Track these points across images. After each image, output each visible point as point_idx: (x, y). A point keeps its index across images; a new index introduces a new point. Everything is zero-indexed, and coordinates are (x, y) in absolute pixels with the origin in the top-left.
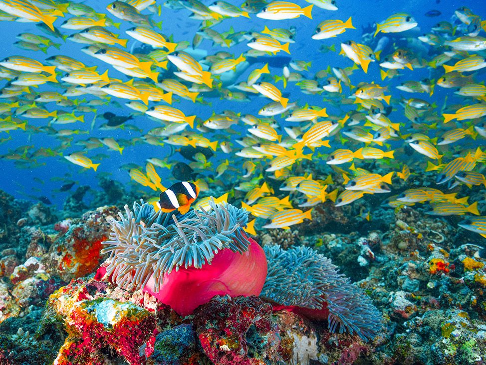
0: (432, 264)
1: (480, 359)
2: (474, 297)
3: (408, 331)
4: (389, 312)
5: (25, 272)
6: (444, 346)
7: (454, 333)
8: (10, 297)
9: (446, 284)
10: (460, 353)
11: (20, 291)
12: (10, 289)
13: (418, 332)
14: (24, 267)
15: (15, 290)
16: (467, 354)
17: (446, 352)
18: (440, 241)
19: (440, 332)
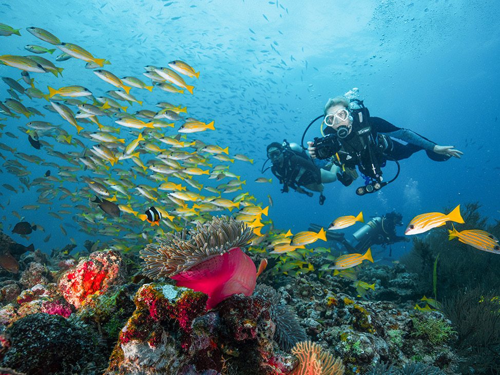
0: (329, 300)
1: (363, 352)
2: (354, 318)
3: (320, 340)
4: (306, 330)
5: (31, 295)
6: (343, 346)
7: (349, 337)
8: (15, 314)
9: (337, 313)
10: (352, 350)
11: (26, 309)
12: (16, 308)
13: (326, 340)
14: (30, 291)
15: (21, 309)
16: (356, 350)
17: (345, 350)
18: (321, 295)
19: (339, 338)
